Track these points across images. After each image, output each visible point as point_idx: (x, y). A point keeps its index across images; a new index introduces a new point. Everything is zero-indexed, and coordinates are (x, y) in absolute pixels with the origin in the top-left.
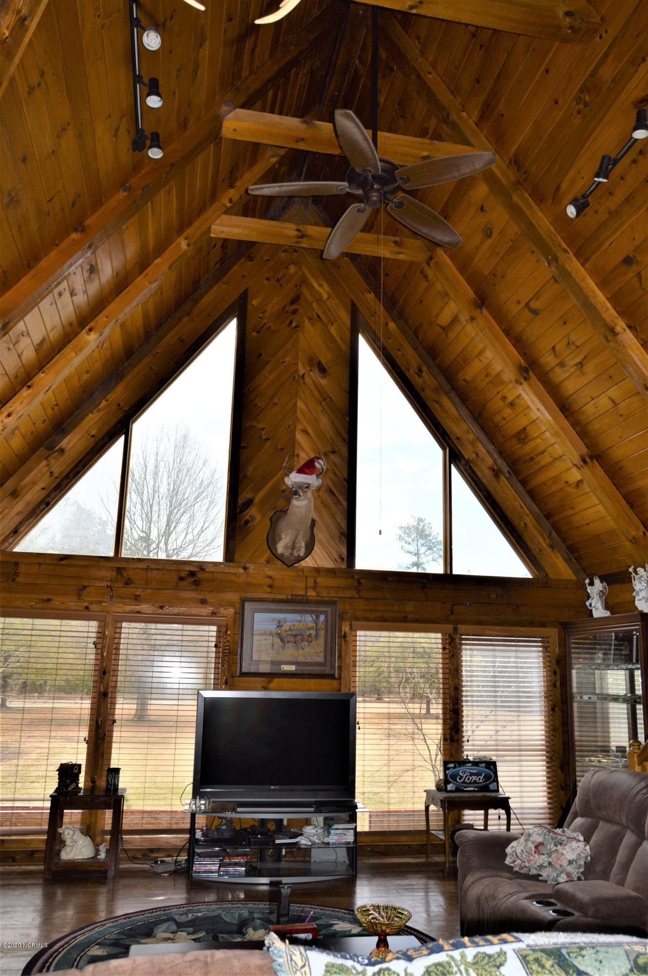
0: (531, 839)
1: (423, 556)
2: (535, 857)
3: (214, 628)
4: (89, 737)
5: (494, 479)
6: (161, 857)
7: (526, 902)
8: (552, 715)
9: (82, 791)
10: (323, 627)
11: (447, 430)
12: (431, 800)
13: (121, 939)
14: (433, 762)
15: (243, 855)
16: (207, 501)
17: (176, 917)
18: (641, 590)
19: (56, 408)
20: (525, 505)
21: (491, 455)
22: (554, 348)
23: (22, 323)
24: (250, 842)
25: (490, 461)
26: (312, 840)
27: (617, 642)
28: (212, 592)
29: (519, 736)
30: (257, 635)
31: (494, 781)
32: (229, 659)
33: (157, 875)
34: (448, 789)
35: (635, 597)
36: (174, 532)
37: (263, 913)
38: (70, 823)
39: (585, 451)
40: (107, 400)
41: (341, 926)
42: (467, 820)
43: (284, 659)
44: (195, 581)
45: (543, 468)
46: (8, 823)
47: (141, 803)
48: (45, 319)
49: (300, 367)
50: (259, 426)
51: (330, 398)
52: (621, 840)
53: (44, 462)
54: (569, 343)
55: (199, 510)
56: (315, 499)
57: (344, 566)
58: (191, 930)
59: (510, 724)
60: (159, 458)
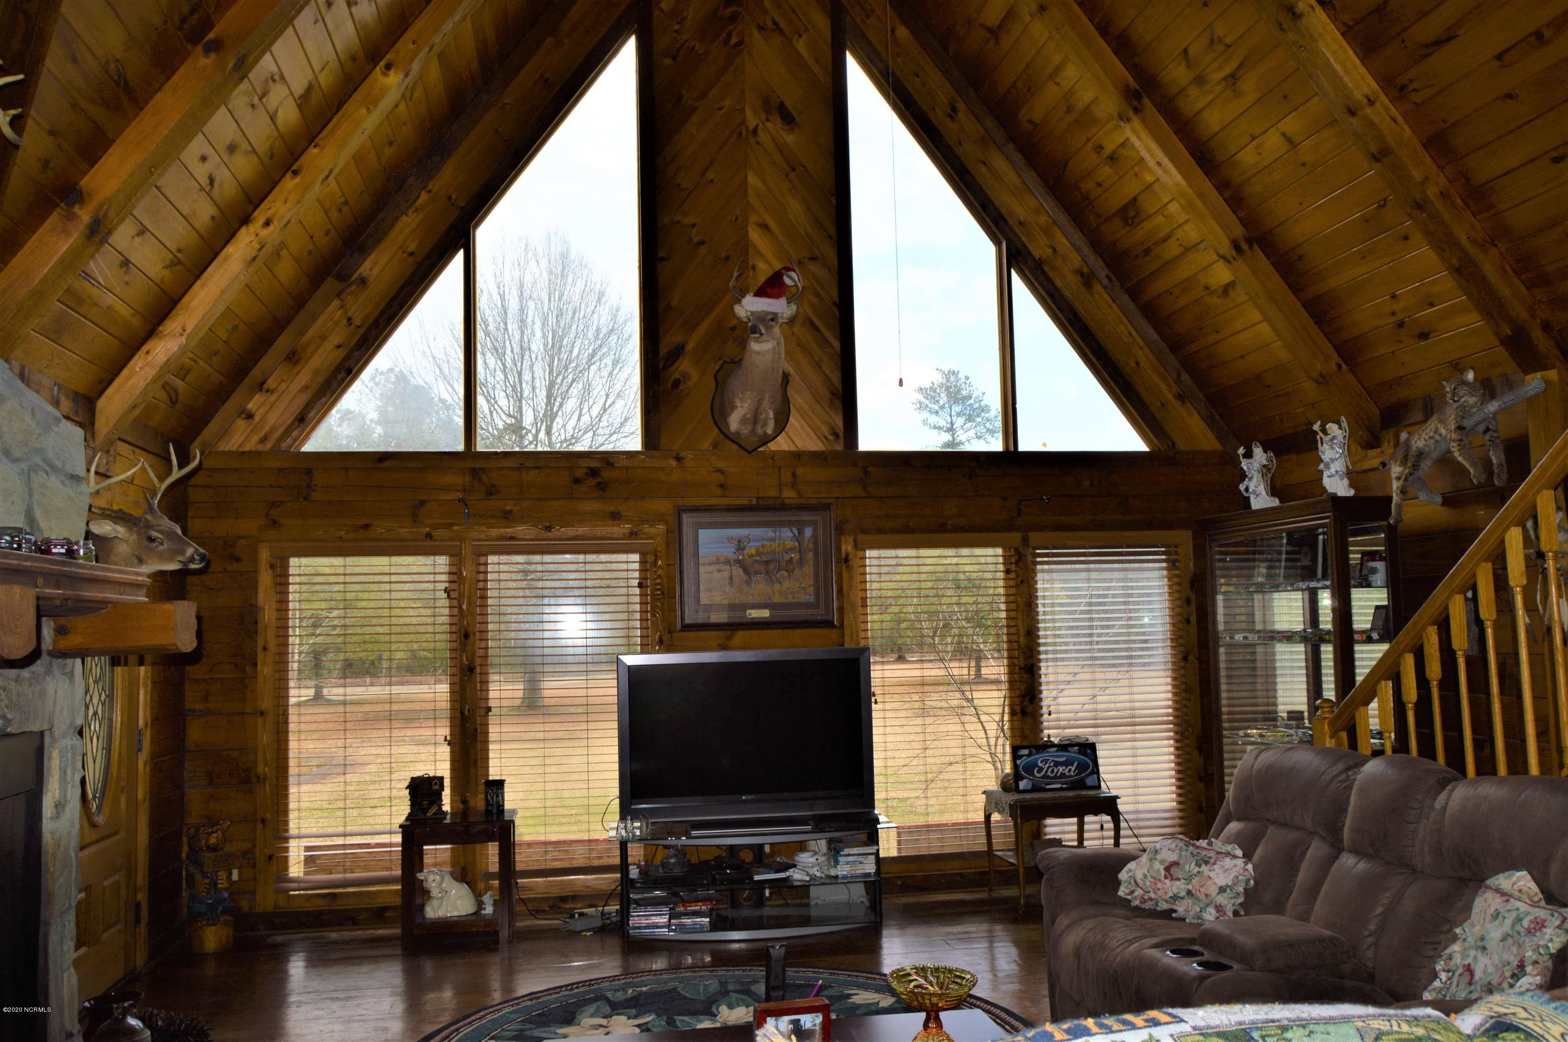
0: (1158, 857)
1: (960, 432)
2: (1165, 883)
3: (636, 557)
4: (451, 735)
5: (1083, 289)
6: (579, 908)
7: (1155, 953)
8: (1184, 668)
9: (449, 817)
10: (811, 546)
11: (1003, 211)
12: (993, 805)
13: (527, 1029)
14: (993, 748)
15: (705, 900)
16: (608, 361)
17: (609, 995)
18: (1332, 460)
19: (346, 209)
20: (1137, 331)
21: (1078, 250)
22: (1185, 51)
23: (267, 57)
24: (714, 879)
25: (1075, 260)
26: (811, 872)
27: (1290, 548)
28: (627, 499)
29: (1132, 701)
30: (704, 564)
31: (1092, 773)
32: (662, 604)
33: (574, 935)
34: (1021, 787)
35: (1321, 472)
36: (560, 413)
37: (742, 983)
38: (435, 865)
39: (1239, 231)
40: (429, 192)
41: (862, 997)
42: (1050, 834)
43: (751, 600)
44: (599, 483)
45: (1167, 265)
46: (340, 869)
47: (542, 830)
48: (308, 51)
49: (749, 113)
50: (687, 221)
51: (803, 166)
52: (1304, 853)
53: (336, 303)
54: (1212, 41)
55: (597, 376)
56: (786, 338)
57: (839, 447)
58: (633, 1011)
59: (1113, 684)
60: (526, 294)
